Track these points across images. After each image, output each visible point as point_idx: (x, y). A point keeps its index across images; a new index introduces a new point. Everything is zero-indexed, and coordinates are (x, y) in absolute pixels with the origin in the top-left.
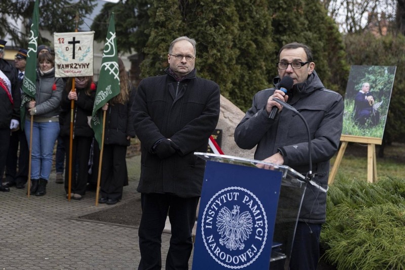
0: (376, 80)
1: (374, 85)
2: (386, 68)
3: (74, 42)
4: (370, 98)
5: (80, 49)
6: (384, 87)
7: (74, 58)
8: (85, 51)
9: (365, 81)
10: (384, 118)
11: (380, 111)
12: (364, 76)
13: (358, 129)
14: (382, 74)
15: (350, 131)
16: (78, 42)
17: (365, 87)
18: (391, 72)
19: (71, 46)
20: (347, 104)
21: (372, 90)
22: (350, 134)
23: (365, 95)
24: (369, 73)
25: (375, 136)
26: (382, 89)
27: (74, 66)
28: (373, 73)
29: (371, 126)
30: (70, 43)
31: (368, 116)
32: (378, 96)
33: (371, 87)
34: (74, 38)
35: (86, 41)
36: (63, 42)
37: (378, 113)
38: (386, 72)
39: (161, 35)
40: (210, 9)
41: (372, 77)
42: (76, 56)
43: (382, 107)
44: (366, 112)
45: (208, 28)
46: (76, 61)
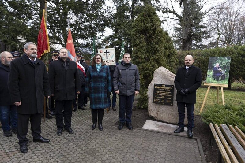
0: (222, 62)
1: (221, 64)
2: (226, 57)
3: (107, 52)
4: (220, 69)
5: (110, 55)
6: (226, 65)
7: (107, 58)
8: (112, 55)
9: (217, 63)
10: (227, 77)
11: (225, 74)
12: (216, 61)
13: (216, 81)
14: (224, 60)
15: (212, 82)
16: (109, 52)
17: (217, 65)
18: (228, 59)
19: (106, 54)
20: (209, 72)
21: (220, 66)
22: (212, 83)
23: (217, 68)
24: (218, 59)
25: (224, 84)
26: (225, 65)
27: (107, 62)
28: (220, 59)
29: (222, 80)
30: (105, 52)
31: (220, 76)
32: (224, 68)
33: (220, 65)
34: (107, 51)
35: (112, 52)
36: (102, 52)
37: (224, 75)
38: (226, 59)
39: (138, 49)
40: (157, 38)
41: (220, 61)
42: (108, 57)
43: (226, 72)
44: (218, 74)
45: (156, 45)
46: (108, 59)
